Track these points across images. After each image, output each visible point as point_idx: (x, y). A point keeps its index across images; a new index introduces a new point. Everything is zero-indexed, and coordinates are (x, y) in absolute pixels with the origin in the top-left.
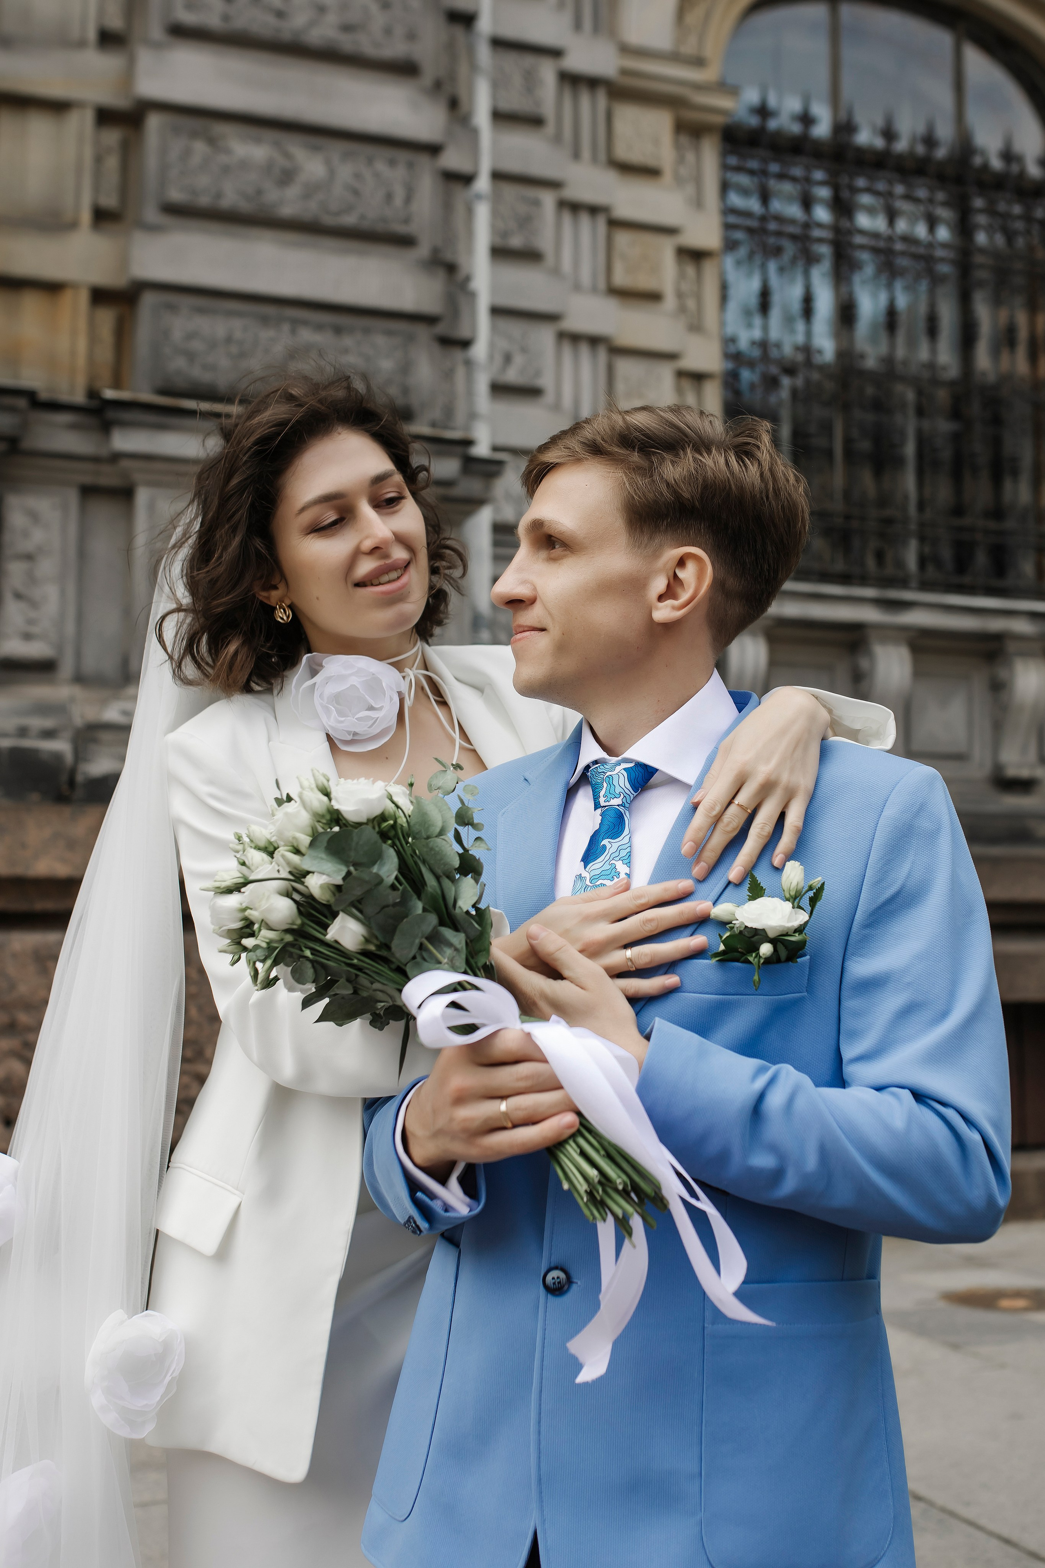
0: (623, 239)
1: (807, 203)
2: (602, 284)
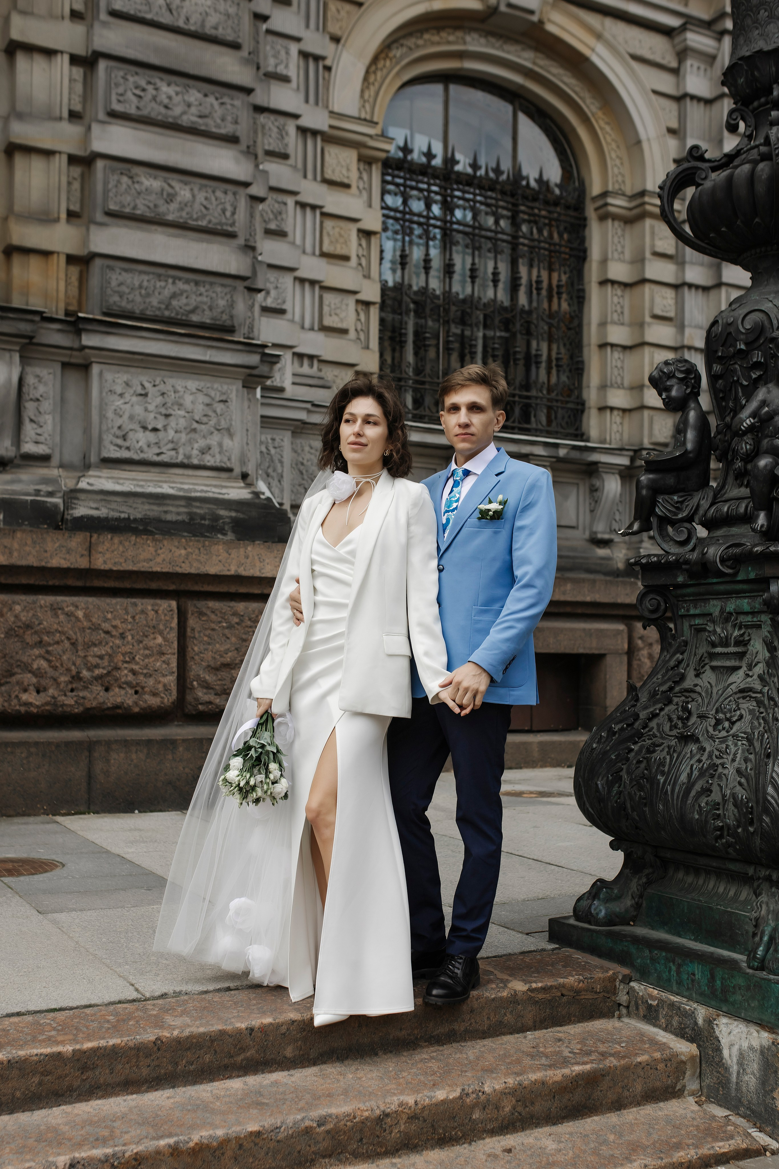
0: (328, 224)
1: (428, 205)
2: (317, 252)
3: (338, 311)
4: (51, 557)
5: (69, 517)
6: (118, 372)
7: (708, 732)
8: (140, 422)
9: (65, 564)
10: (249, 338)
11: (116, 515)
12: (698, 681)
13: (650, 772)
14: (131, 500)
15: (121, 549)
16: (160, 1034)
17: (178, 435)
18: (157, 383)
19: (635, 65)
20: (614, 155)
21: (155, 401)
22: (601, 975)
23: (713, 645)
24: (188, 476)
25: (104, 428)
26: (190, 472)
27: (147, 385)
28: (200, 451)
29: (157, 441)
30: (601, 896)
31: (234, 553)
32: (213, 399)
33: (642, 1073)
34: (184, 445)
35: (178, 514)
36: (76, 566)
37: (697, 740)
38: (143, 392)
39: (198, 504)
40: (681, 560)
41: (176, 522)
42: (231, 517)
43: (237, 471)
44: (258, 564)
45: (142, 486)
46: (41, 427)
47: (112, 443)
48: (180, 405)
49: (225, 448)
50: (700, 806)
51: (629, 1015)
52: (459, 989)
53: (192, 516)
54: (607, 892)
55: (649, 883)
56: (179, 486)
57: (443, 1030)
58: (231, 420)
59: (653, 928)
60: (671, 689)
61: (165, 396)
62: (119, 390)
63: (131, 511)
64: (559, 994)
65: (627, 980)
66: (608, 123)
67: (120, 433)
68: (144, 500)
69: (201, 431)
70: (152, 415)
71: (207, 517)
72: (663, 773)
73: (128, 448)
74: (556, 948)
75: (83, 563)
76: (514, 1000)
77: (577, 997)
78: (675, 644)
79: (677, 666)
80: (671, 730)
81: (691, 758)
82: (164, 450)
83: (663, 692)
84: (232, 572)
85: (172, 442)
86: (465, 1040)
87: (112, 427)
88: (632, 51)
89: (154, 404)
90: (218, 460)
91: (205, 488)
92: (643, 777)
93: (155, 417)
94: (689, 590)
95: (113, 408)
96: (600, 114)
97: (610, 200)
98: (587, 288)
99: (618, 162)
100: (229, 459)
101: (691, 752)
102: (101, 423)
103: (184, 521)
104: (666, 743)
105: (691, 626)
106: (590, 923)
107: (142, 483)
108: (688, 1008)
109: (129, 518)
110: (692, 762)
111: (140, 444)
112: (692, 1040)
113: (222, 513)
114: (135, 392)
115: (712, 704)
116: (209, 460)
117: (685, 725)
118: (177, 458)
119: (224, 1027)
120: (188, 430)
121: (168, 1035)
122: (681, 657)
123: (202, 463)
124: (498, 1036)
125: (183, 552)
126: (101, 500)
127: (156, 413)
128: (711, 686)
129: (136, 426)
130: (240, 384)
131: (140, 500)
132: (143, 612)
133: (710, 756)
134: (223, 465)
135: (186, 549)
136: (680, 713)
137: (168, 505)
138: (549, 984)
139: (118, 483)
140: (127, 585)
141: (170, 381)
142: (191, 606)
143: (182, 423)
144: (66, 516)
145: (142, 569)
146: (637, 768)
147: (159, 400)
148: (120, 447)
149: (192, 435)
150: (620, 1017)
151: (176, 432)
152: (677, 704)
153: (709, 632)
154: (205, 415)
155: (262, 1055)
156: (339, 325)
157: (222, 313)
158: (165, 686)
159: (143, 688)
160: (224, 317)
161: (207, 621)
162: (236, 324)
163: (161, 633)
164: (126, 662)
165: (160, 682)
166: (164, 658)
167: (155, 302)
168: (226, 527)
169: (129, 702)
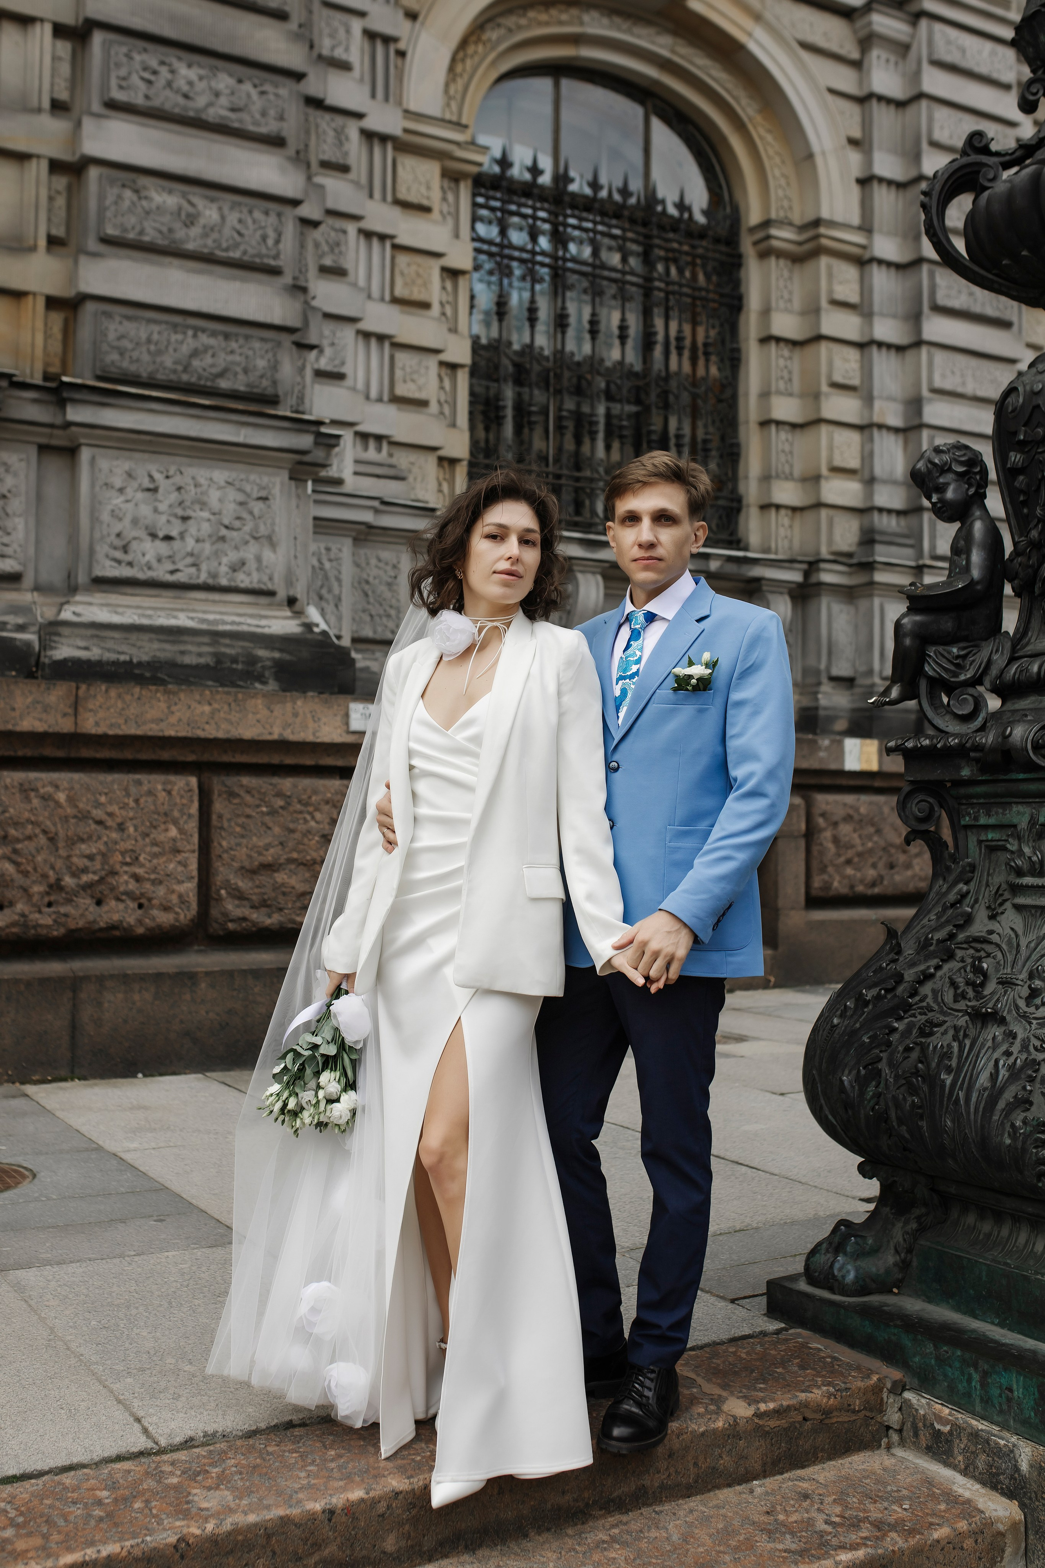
0: (403, 259)
1: (534, 236)
2: (387, 297)
3: (415, 376)
4: (22, 717)
5: (47, 661)
6: (117, 458)
7: (1017, 1007)
8: (147, 528)
9: (40, 727)
10: (297, 412)
11: (113, 657)
12: (994, 926)
13: (928, 1066)
14: (134, 637)
15: (120, 704)
16: (185, 1531)
17: (200, 545)
18: (171, 473)
19: (805, 55)
20: (777, 172)
21: (167, 499)
22: (860, 1384)
23: (1020, 873)
24: (214, 602)
25: (97, 535)
26: (216, 596)
27: (157, 476)
28: (230, 567)
29: (171, 553)
30: (849, 1249)
31: (278, 709)
32: (248, 495)
33: (941, 1557)
34: (208, 558)
35: (200, 655)
36: (56, 729)
37: (1002, 1021)
38: (151, 486)
39: (227, 641)
40: (968, 745)
41: (197, 667)
42: (273, 659)
43: (282, 594)
44: (311, 724)
45: (150, 617)
46: (9, 534)
47: (107, 556)
48: (203, 505)
49: (265, 563)
50: (1013, 1126)
51: (902, 1443)
52: (652, 1424)
53: (219, 658)
54: (856, 1243)
55: (922, 1229)
56: (201, 615)
57: (626, 1488)
58: (273, 524)
59: (930, 1300)
60: (951, 936)
61: (183, 491)
62: (118, 482)
63: (134, 651)
64: (800, 1418)
65: (898, 1388)
66: (769, 131)
67: (118, 543)
68: (153, 636)
69: (232, 540)
70: (163, 518)
71: (241, 659)
72: (949, 1070)
73: (130, 564)
74: (782, 1329)
75: (66, 726)
76: (734, 1432)
77: (827, 1421)
78: (956, 869)
79: (959, 902)
80: (956, 1001)
81: (995, 1048)
82: (180, 566)
83: (939, 941)
84: (275, 737)
85: (191, 554)
86: (661, 1502)
87: (109, 535)
88: (801, 37)
89: (168, 502)
90: (255, 580)
91: (236, 619)
92: (917, 1073)
93: (168, 521)
94: (979, 789)
95: (110, 507)
96: (759, 119)
97: (774, 232)
98: (743, 346)
99: (783, 182)
100: (271, 579)
101: (994, 1038)
102: (92, 529)
103: (207, 666)
104: (950, 1021)
105: (980, 842)
106: (831, 1290)
107: (149, 612)
108: (1002, 1442)
109: (131, 662)
110: (996, 1055)
111: (147, 557)
112: (1010, 1494)
113: (262, 653)
114: (140, 485)
115: (1020, 963)
116: (243, 580)
117: (979, 995)
118: (198, 577)
119: (288, 1512)
120: (214, 538)
121: (198, 1532)
122: (965, 888)
123: (233, 584)
124: (709, 1491)
125: (207, 709)
126: (93, 636)
127: (170, 515)
128: (1017, 936)
129: (142, 533)
130: (285, 475)
131: (146, 636)
132: (150, 793)
133: (1025, 1047)
134: (263, 587)
135: (210, 704)
136: (971, 976)
137: (185, 642)
138: (785, 1403)
139: (116, 613)
140: (128, 755)
141: (190, 471)
142: (218, 783)
143: (206, 528)
144: (42, 659)
145: (150, 733)
146: (905, 1058)
147: (174, 497)
148: (119, 562)
149: (220, 546)
150: (889, 1447)
151: (198, 541)
152: (963, 961)
153: (1012, 852)
154: (238, 518)
155: (348, 1552)
156: (417, 395)
157: (262, 377)
158: (180, 896)
159: (150, 900)
160: (265, 383)
161: (240, 804)
162: (280, 393)
163: (175, 822)
164: (127, 864)
165: (173, 891)
166: (179, 857)
167: (168, 361)
168: (267, 674)
169: (131, 920)
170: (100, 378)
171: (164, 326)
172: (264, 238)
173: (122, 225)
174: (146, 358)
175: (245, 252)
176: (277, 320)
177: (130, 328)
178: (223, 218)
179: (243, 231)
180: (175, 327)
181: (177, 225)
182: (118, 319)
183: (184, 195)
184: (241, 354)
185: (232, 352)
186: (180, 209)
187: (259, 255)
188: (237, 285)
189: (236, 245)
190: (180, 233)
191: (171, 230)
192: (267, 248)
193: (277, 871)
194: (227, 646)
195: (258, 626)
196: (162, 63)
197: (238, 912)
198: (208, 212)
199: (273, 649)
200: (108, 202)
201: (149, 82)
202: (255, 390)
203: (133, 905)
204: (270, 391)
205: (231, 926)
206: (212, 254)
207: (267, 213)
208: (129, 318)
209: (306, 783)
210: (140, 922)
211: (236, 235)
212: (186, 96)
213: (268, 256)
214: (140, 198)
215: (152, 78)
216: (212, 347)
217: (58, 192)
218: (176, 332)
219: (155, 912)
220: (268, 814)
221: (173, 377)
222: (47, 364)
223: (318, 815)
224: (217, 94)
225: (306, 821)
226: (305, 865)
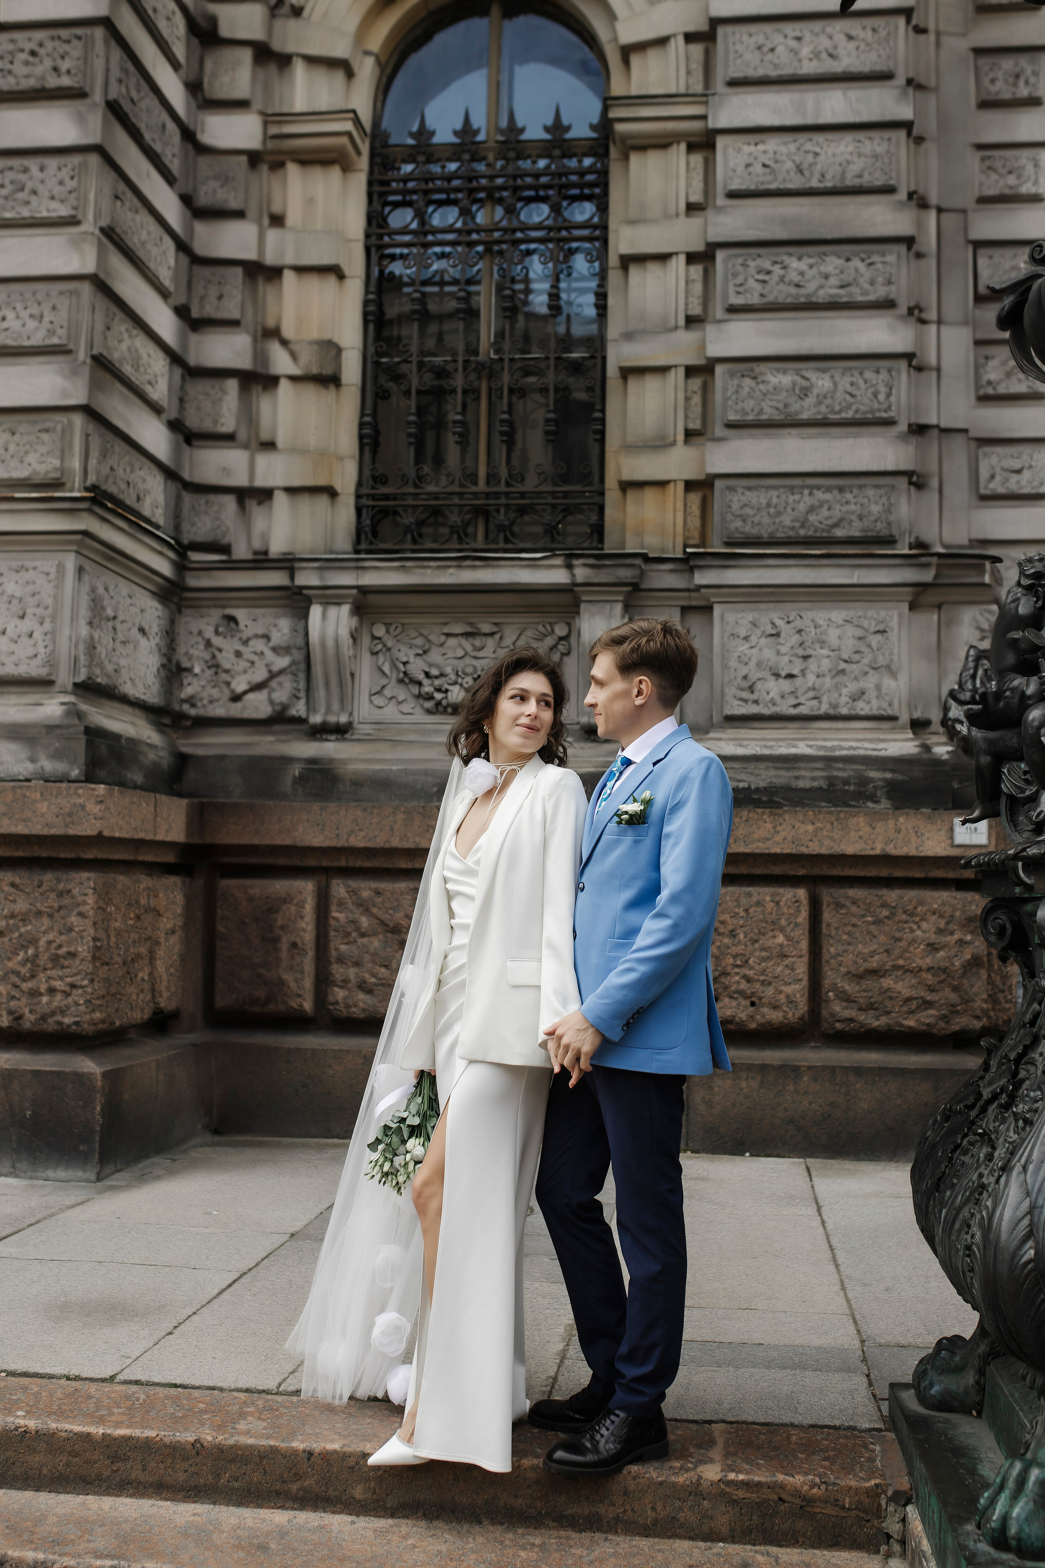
6: (743, 611)
8: (770, 669)
14: (751, 766)
17: (821, 680)
18: (791, 618)
21: (789, 640)
24: (837, 729)
25: (726, 679)
26: (840, 725)
27: (779, 622)
28: (850, 698)
29: (793, 689)
31: (880, 827)
32: (866, 630)
34: (828, 691)
35: (813, 779)
38: (774, 632)
39: (840, 765)
41: (811, 790)
42: (885, 780)
43: (905, 718)
44: (914, 839)
45: (771, 747)
47: (735, 697)
48: (823, 643)
49: (884, 691)
53: (831, 781)
56: (821, 743)
58: (892, 654)
61: (802, 633)
63: (752, 779)
67: (745, 684)
68: (770, 764)
69: (852, 672)
70: (786, 659)
71: (852, 781)
73: (756, 702)
82: (802, 700)
84: (878, 851)
85: (813, 689)
87: (736, 678)
89: (789, 645)
90: (875, 707)
91: (854, 744)
93: (789, 661)
95: (736, 654)
100: (891, 705)
102: (723, 675)
103: (820, 789)
107: (772, 743)
109: (749, 788)
111: (771, 695)
113: (873, 774)
114: (763, 632)
116: (862, 708)
118: (819, 709)
120: (834, 673)
123: (853, 712)
125: (810, 828)
127: (791, 656)
129: (767, 674)
130: (905, 607)
131: (762, 766)
132: (758, 903)
134: (882, 712)
135: (813, 823)
137: (799, 768)
139: (741, 746)
141: (808, 615)
142: (827, 895)
143: (826, 664)
145: (757, 851)
147: (795, 639)
148: (746, 701)
149: (840, 678)
151: (818, 676)
154: (857, 652)
157: (876, 521)
158: (788, 996)
159: (760, 998)
160: (879, 525)
161: (846, 914)
162: (895, 532)
163: (782, 930)
164: (738, 966)
165: (781, 992)
166: (787, 961)
167: (787, 520)
168: (879, 793)
169: (743, 1016)
170: (728, 544)
171: (782, 490)
172: (875, 395)
173: (743, 410)
174: (766, 520)
175: (857, 411)
176: (890, 467)
177: (752, 497)
178: (835, 385)
179: (854, 393)
180: (792, 489)
181: (792, 400)
182: (740, 490)
183: (797, 372)
184: (856, 504)
185: (847, 503)
186: (794, 385)
187: (872, 411)
188: (851, 441)
189: (849, 407)
190: (795, 406)
191: (786, 406)
192: (879, 403)
193: (883, 976)
194: (839, 769)
195: (874, 750)
196: (775, 263)
197: (847, 1014)
198: (820, 383)
199: (884, 770)
200: (729, 393)
201: (764, 282)
202: (870, 534)
203: (745, 1003)
204: (885, 532)
205: (838, 1025)
206: (826, 418)
207: (878, 372)
208: (749, 489)
209: (911, 894)
210: (752, 1017)
211: (848, 397)
212: (798, 286)
213: (879, 410)
214: (758, 383)
215: (766, 278)
216: (827, 501)
217: (695, 392)
218: (793, 494)
219: (765, 1010)
220: (874, 923)
221: (792, 533)
222: (686, 538)
223: (924, 925)
224: (827, 277)
225: (912, 931)
226: (912, 972)
